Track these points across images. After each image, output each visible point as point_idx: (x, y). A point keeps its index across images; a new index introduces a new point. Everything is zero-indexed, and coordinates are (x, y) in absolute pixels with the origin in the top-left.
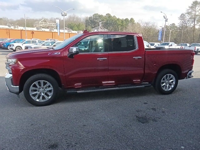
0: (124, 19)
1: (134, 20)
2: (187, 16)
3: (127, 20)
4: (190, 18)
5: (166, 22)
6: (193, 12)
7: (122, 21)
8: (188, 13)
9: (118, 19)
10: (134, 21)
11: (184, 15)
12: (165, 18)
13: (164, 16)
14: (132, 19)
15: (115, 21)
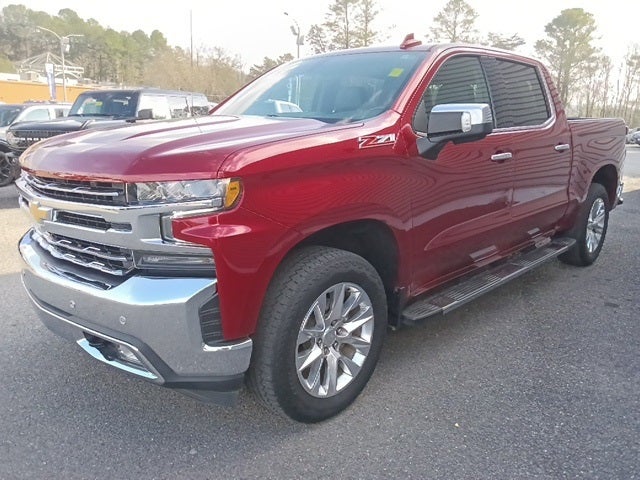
0: (131, 32)
1: (164, 37)
2: (327, 34)
3: (139, 35)
4: (334, 41)
5: (301, 46)
6: (342, 24)
7: (124, 38)
8: (329, 25)
9: (110, 31)
10: (166, 42)
11: (320, 30)
12: (295, 34)
13: (292, 28)
14: (157, 35)
15: (99, 38)
